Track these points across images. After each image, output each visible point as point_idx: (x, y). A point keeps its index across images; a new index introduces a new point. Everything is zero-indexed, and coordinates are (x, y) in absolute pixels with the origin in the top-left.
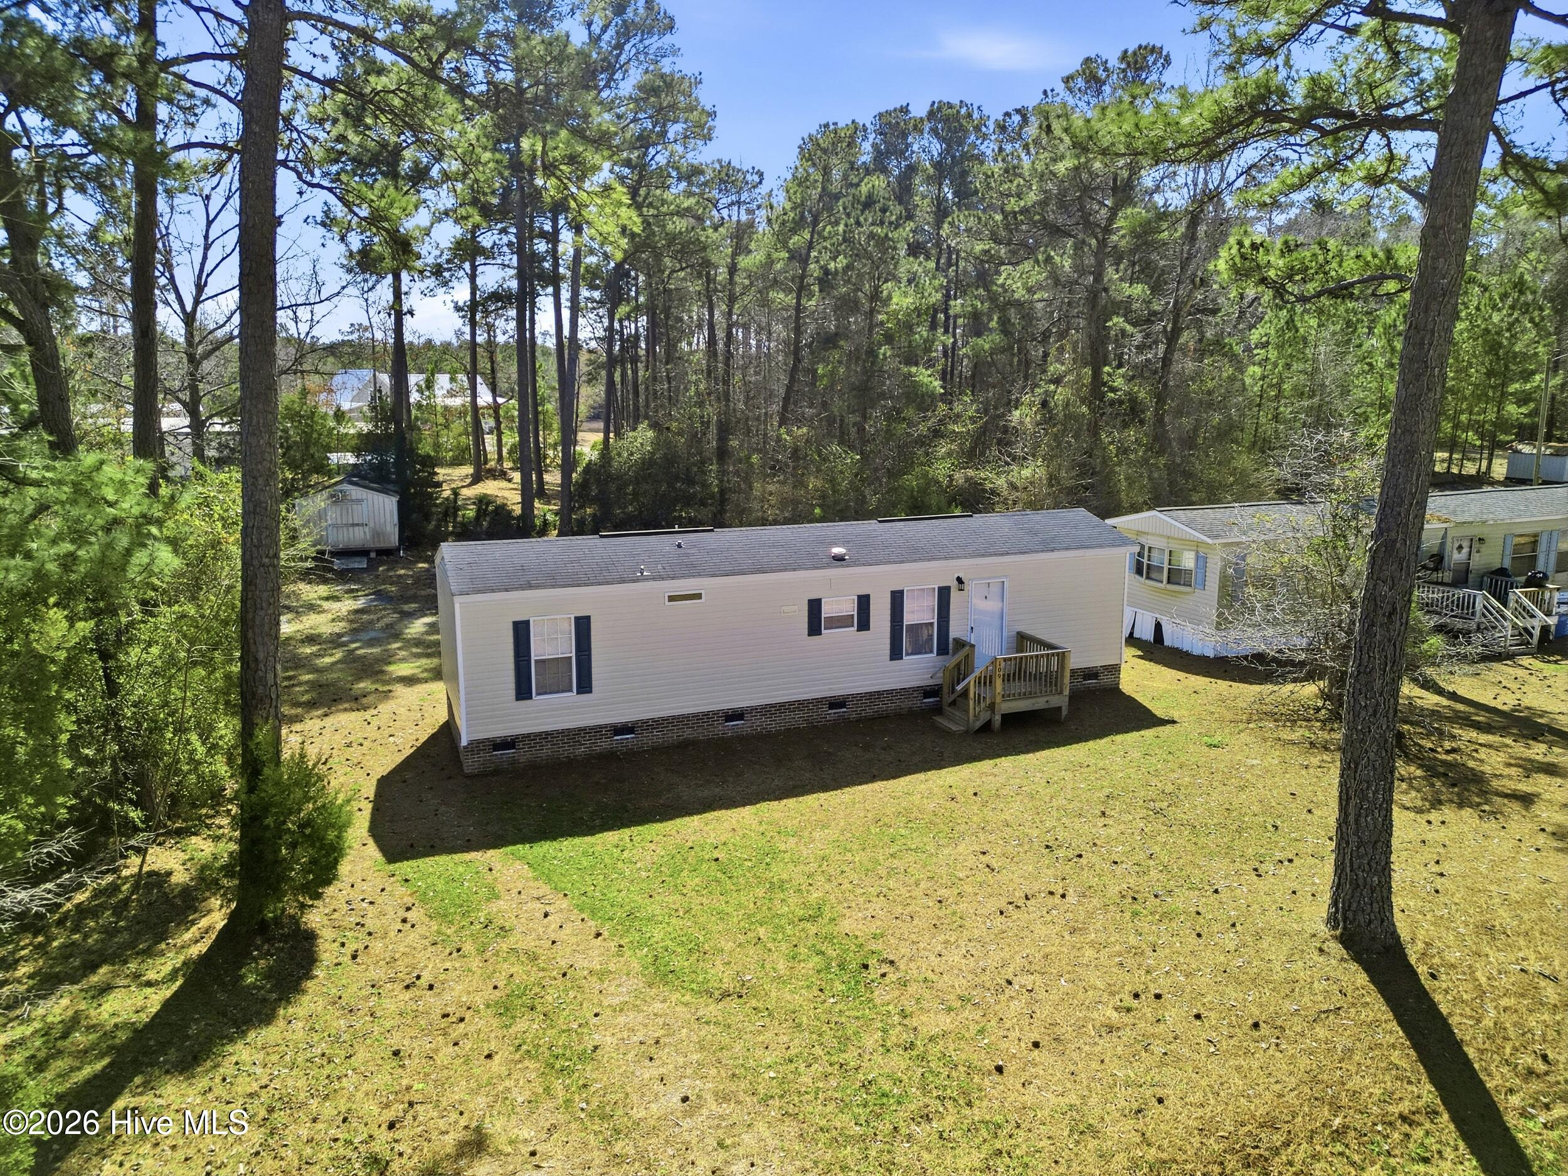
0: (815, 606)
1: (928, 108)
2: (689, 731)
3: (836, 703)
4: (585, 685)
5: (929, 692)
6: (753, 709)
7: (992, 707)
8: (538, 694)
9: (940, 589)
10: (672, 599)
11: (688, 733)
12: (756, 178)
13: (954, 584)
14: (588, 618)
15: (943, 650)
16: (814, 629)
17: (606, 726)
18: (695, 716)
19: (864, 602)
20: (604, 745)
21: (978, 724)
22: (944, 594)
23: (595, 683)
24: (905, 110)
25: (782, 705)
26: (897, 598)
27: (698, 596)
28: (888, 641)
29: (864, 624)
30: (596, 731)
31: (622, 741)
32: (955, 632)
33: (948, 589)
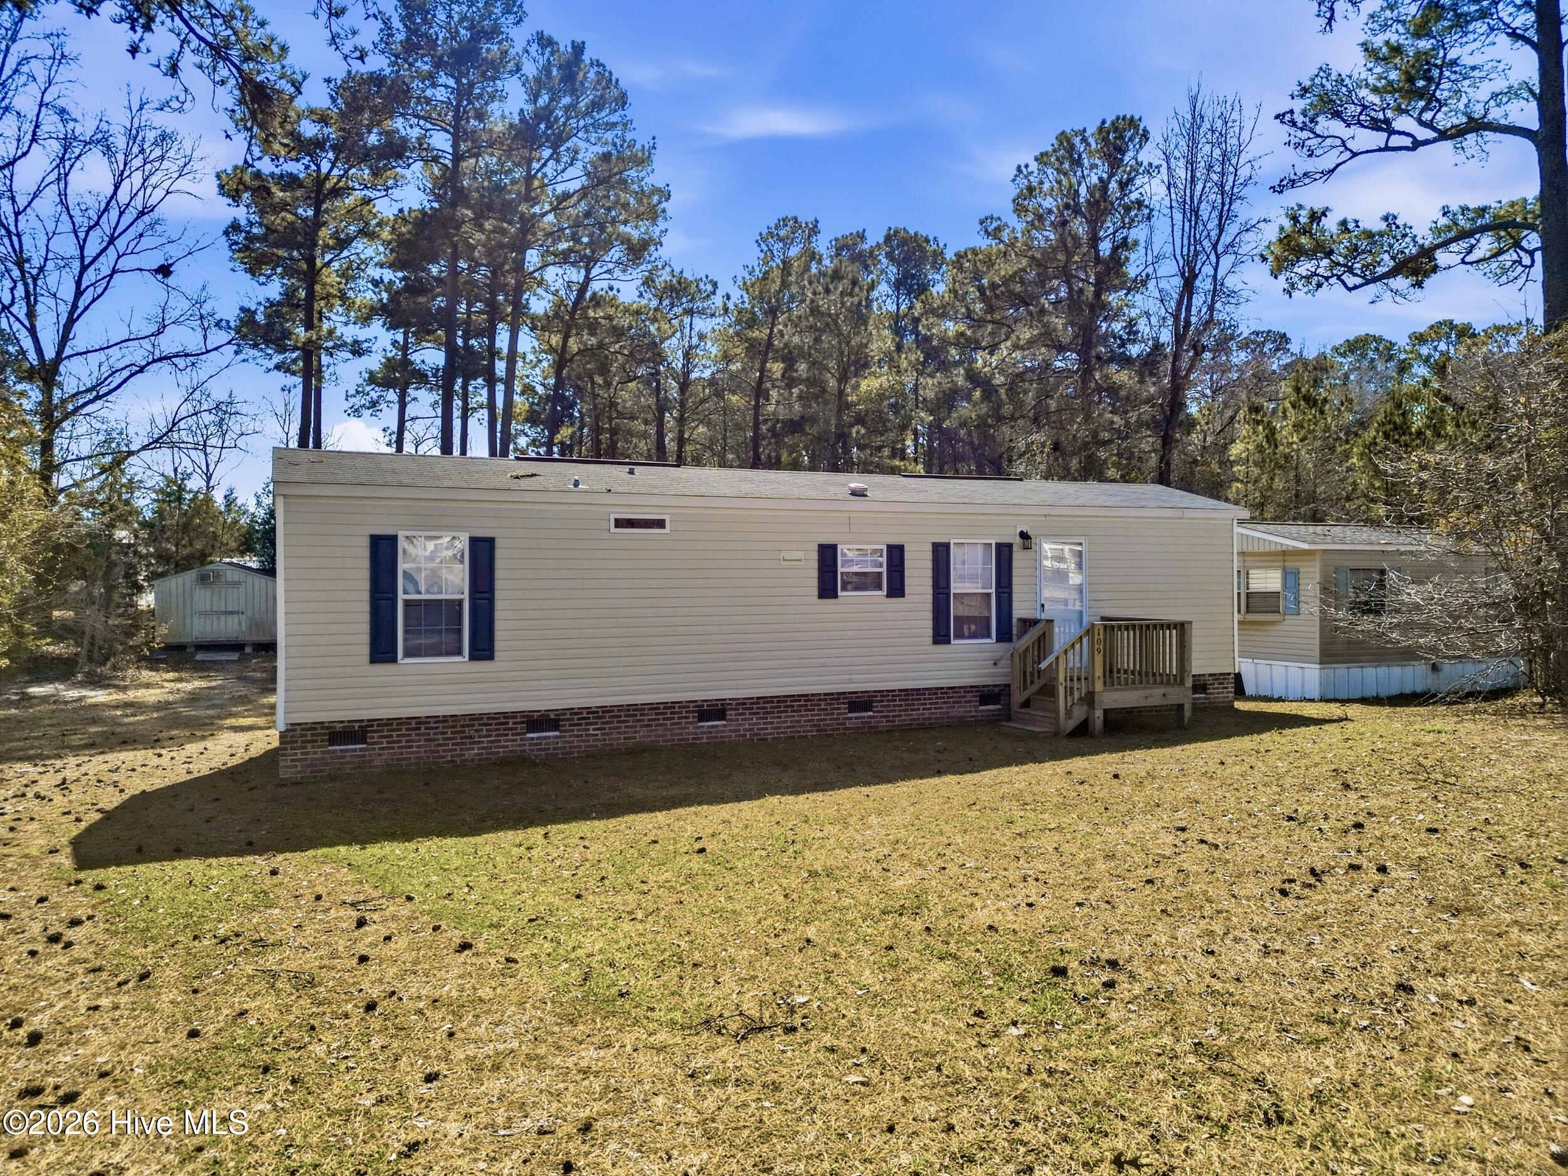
0: (828, 555)
1: (885, 232)
2: (643, 732)
3: (859, 702)
4: (483, 649)
5: (987, 695)
6: (742, 703)
7: (1089, 699)
8: (408, 654)
9: (999, 546)
10: (619, 523)
11: (642, 735)
12: (709, 287)
13: (1017, 541)
14: (491, 541)
15: (1005, 635)
16: (828, 588)
17: (514, 715)
18: (654, 707)
19: (896, 554)
20: (511, 744)
21: (1071, 724)
22: (1004, 554)
23: (499, 645)
24: (862, 236)
25: (782, 699)
26: (941, 553)
27: (660, 524)
28: (929, 615)
29: (897, 589)
30: (500, 721)
31: (537, 743)
32: (1021, 609)
33: (1010, 546)
